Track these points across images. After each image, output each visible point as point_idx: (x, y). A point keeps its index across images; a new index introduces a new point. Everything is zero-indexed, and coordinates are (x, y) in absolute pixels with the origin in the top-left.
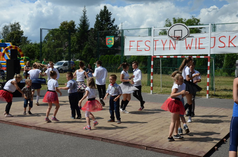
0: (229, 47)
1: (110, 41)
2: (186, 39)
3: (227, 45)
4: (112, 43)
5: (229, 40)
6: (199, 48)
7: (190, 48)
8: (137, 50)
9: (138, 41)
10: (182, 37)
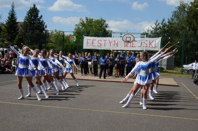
0: (149, 47)
1: (73, 39)
2: (133, 42)
3: (148, 46)
4: (74, 40)
5: (150, 43)
6: (132, 47)
7: (127, 47)
8: (92, 46)
9: (93, 40)
10: (130, 41)
